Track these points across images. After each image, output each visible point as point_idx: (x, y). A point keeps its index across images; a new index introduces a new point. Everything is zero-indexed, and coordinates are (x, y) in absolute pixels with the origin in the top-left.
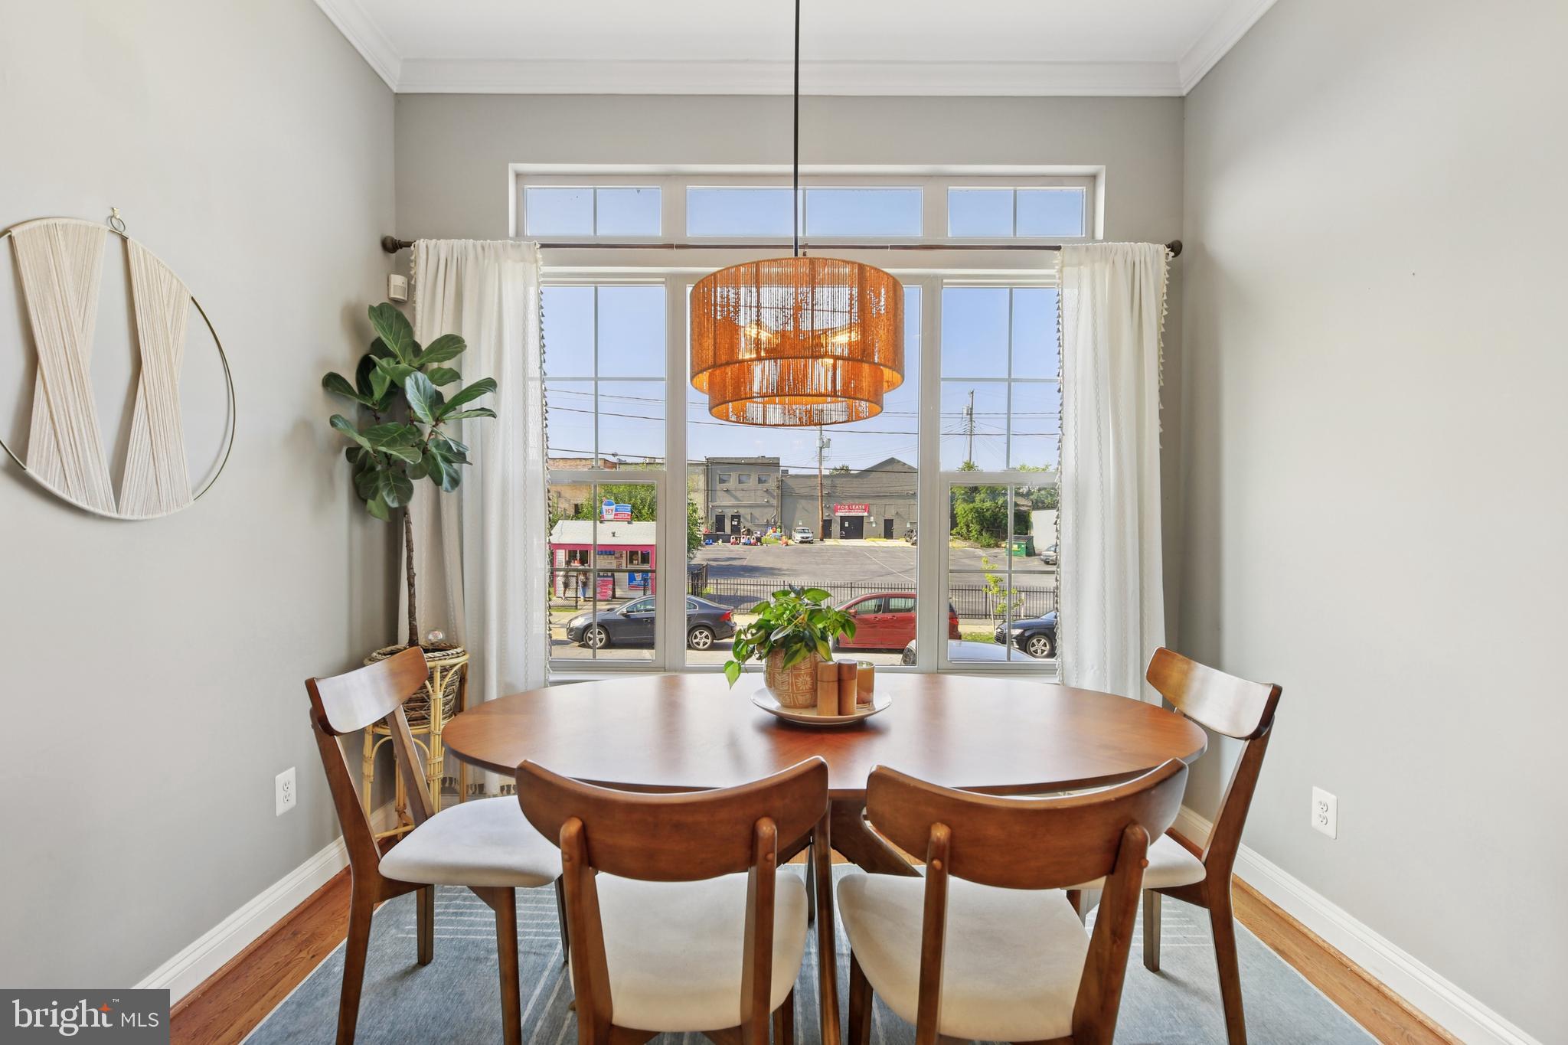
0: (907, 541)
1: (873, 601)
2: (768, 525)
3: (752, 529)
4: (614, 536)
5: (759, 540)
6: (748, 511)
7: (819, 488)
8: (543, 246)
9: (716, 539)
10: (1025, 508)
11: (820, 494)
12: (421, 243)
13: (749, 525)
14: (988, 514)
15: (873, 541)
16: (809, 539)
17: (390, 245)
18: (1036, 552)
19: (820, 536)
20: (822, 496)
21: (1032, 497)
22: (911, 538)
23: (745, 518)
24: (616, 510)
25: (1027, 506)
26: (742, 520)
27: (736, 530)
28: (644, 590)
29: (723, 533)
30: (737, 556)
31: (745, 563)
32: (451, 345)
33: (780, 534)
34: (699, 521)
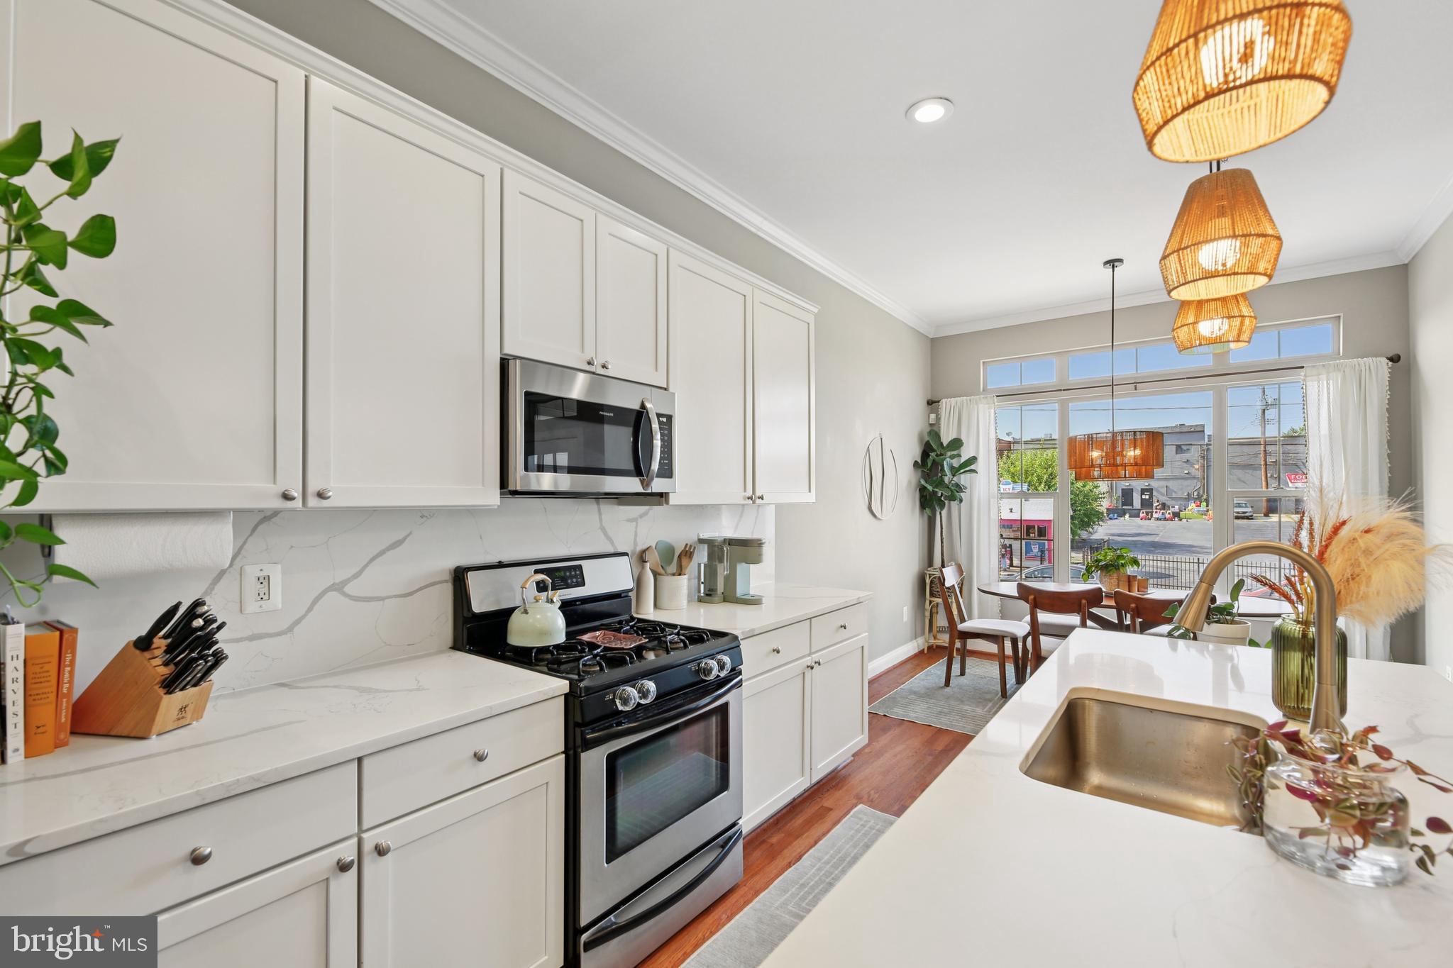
2: (1189, 498)
3: (1167, 503)
4: (1011, 512)
5: (1176, 515)
6: (1163, 483)
7: (1262, 455)
8: (997, 396)
9: (1122, 513)
11: (1263, 463)
12: (944, 400)
13: (1163, 499)
16: (1247, 514)
17: (930, 402)
19: (1264, 510)
20: (1266, 465)
23: (1158, 491)
24: (1013, 488)
26: (1155, 493)
27: (1147, 504)
28: (1041, 560)
29: (1130, 507)
30: (1148, 532)
31: (1157, 539)
32: (957, 444)
33: (1205, 508)
34: (1100, 496)
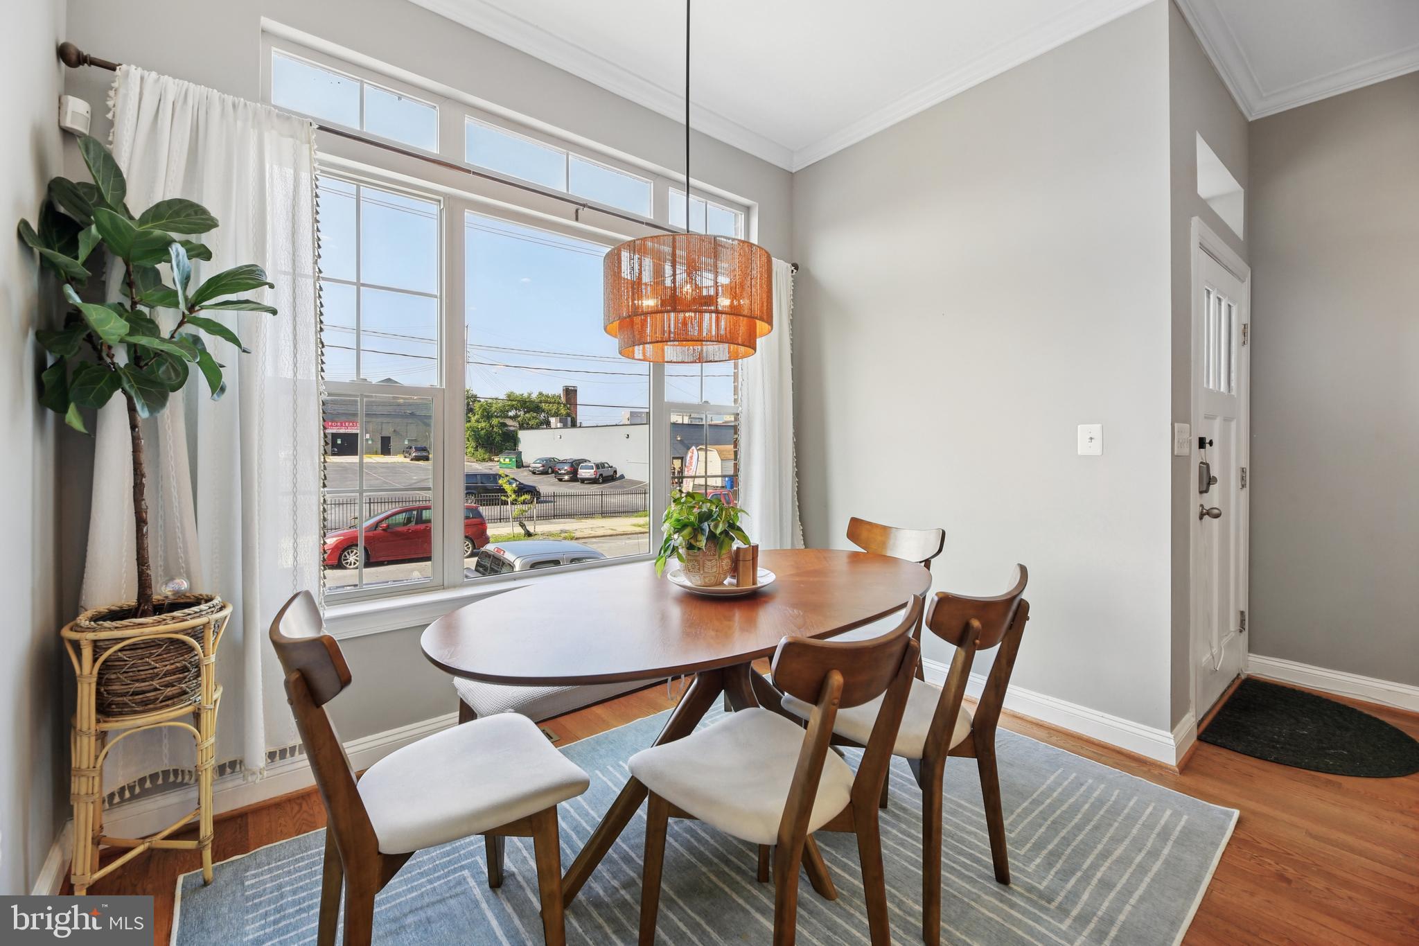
0: (405, 457)
1: (404, 514)
8: (321, 128)
10: (512, 428)
12: (133, 72)
14: (483, 432)
15: (370, 457)
18: (524, 465)
21: (519, 419)
22: (410, 454)
25: (514, 427)
